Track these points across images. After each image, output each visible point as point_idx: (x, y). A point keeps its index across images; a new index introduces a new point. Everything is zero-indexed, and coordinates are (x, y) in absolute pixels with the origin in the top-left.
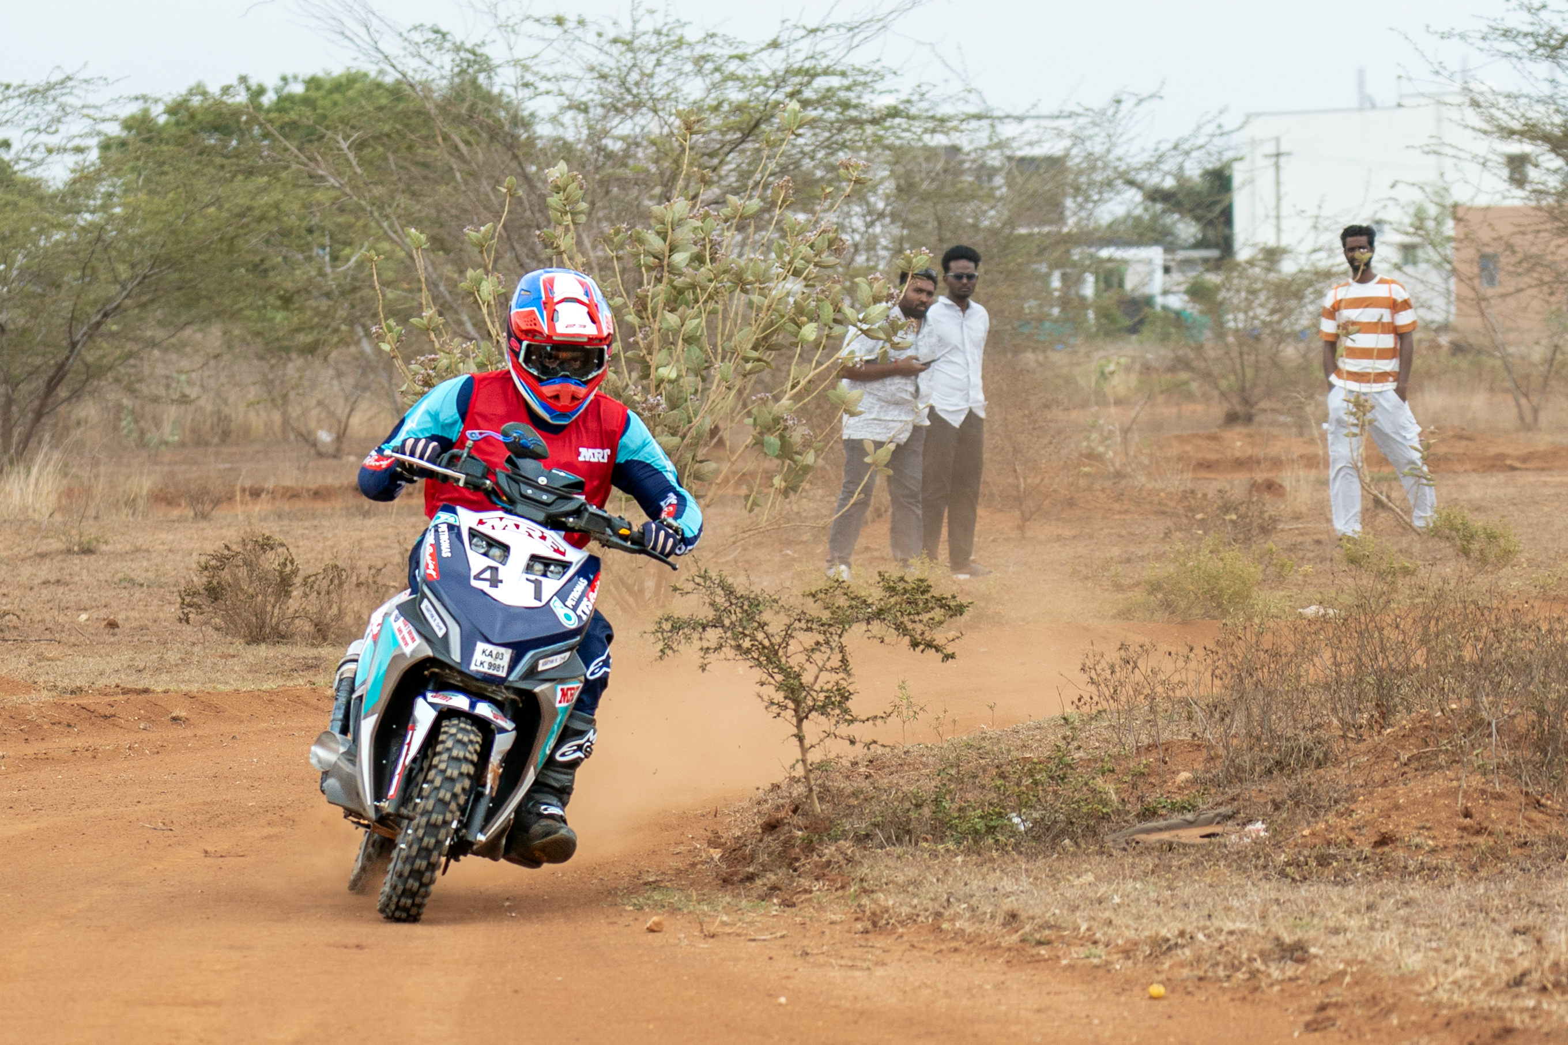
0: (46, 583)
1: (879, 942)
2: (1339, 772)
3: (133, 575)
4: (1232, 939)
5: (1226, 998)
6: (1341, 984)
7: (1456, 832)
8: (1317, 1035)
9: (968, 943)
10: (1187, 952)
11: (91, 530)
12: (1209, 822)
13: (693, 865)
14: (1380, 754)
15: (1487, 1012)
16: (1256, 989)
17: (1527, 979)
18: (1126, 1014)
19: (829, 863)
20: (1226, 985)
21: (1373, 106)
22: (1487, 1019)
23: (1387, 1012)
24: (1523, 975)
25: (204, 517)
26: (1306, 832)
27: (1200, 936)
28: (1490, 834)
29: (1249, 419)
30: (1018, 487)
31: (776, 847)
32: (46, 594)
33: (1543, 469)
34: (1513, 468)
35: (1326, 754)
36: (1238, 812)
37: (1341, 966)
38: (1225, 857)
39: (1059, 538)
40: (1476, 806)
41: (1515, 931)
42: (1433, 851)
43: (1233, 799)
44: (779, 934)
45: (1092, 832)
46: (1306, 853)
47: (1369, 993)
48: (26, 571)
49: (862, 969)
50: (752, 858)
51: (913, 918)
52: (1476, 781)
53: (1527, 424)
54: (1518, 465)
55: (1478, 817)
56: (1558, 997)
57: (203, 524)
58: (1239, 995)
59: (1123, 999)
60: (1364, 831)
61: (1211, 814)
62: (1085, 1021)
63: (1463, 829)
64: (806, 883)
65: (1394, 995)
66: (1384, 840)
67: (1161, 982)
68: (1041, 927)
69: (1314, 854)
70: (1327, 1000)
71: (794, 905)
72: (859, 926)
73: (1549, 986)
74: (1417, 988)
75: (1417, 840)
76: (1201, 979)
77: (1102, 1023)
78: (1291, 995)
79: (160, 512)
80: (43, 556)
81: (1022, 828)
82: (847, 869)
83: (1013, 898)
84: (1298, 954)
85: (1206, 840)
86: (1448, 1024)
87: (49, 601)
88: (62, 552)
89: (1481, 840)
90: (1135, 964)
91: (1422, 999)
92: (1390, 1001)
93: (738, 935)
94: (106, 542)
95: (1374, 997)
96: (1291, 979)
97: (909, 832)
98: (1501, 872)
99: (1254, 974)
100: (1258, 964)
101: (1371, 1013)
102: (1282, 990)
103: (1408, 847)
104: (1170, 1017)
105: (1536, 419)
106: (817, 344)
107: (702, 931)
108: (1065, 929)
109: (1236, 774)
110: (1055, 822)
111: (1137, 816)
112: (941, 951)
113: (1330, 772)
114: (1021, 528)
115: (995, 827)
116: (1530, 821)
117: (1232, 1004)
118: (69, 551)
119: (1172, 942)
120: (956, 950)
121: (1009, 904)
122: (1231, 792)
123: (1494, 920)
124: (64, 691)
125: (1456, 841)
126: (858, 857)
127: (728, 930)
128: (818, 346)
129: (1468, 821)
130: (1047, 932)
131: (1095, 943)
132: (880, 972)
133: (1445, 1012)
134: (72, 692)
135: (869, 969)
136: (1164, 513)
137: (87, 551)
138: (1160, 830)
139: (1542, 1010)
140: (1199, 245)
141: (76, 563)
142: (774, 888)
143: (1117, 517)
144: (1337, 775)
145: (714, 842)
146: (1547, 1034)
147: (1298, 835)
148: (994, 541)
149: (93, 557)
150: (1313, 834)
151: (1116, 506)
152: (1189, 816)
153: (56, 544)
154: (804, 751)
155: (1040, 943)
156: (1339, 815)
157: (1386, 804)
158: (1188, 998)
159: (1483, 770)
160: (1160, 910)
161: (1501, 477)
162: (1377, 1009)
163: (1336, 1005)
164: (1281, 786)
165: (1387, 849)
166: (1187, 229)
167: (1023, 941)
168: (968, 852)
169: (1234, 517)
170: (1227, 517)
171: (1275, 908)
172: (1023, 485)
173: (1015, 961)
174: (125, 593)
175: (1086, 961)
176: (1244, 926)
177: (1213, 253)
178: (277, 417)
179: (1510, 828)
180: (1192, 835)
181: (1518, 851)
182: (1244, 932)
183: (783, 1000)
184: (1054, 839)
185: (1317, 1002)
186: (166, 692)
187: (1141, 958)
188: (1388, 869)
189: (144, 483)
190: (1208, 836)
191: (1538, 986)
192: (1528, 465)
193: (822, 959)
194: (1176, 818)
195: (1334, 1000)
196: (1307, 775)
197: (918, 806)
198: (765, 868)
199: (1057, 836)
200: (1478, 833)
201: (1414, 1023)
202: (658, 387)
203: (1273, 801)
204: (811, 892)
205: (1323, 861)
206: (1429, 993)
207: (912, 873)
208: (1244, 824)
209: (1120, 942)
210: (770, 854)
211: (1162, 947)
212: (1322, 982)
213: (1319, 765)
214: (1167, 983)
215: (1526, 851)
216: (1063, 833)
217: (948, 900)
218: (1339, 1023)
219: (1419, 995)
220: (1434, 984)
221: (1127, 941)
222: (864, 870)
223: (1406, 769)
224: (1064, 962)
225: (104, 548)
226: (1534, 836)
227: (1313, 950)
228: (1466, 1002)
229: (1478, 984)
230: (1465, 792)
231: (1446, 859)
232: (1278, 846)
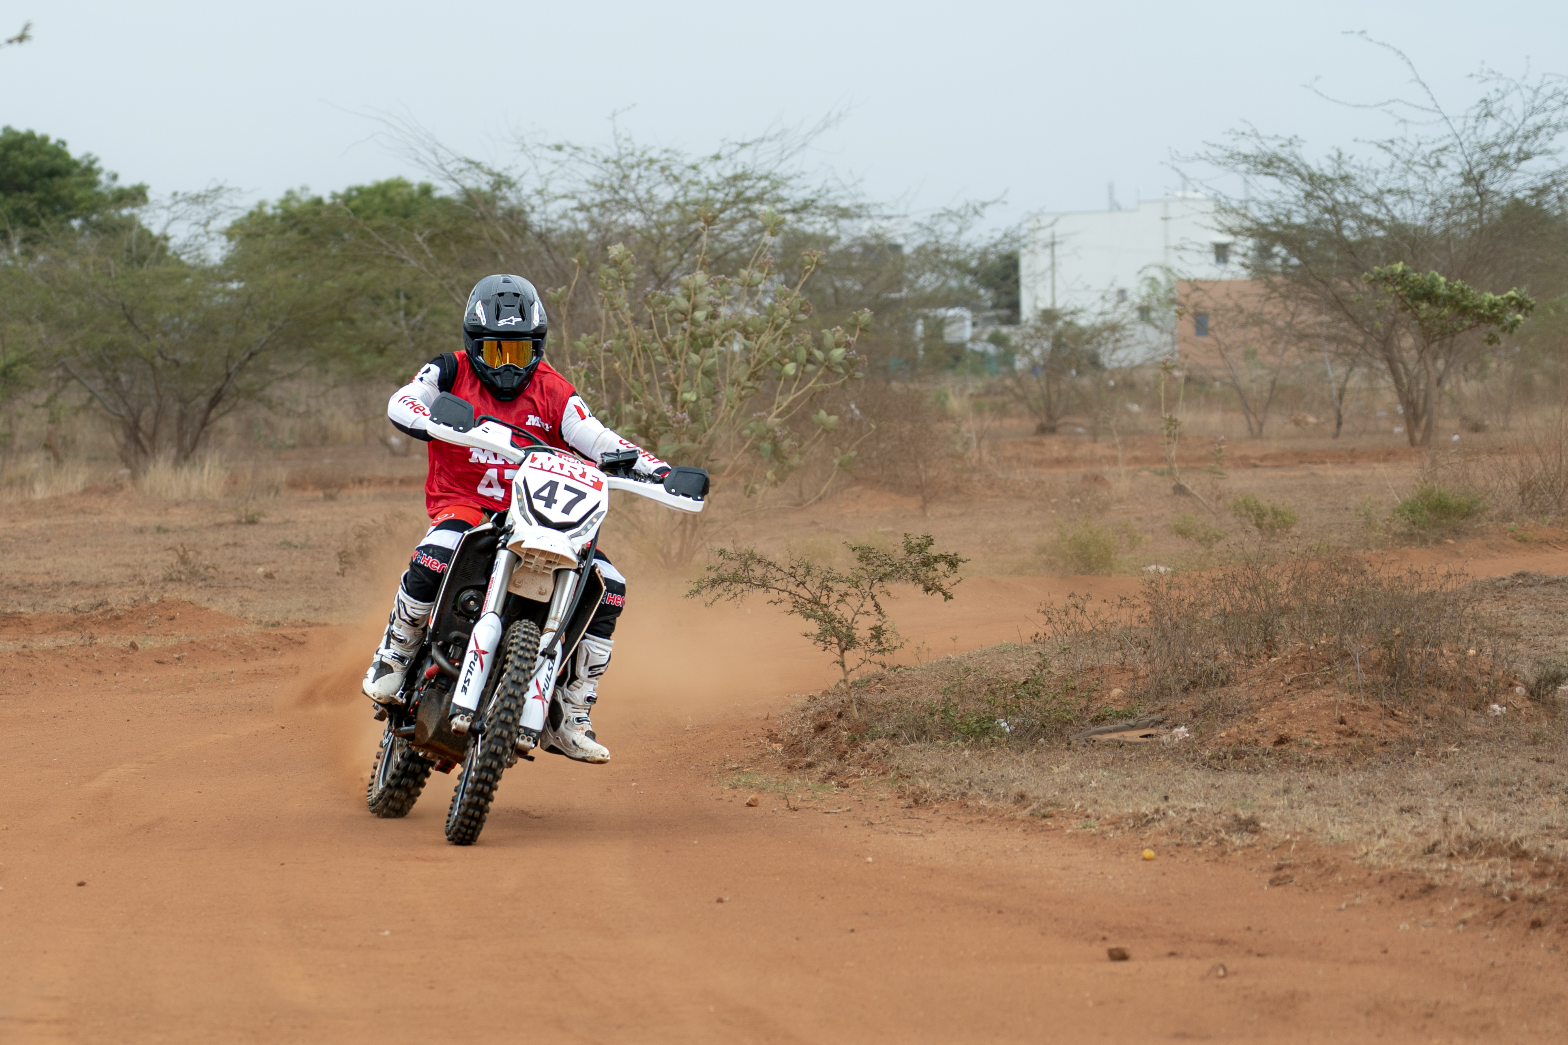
0: (227, 545)
1: (923, 814)
2: (1240, 689)
3: (289, 539)
4: (1194, 815)
5: (1202, 859)
6: (1289, 850)
7: (1334, 735)
8: (1281, 888)
9: (990, 816)
10: (1163, 824)
11: (253, 508)
12: (1146, 726)
13: (763, 755)
14: (1269, 676)
15: (1411, 873)
16: (1224, 853)
17: (1438, 848)
18: (1131, 871)
19: (871, 755)
20: (1200, 849)
21: (1119, 209)
22: (1411, 877)
23: (1333, 871)
24: (1435, 845)
25: (331, 498)
26: (1223, 734)
27: (1171, 813)
28: (1360, 736)
29: (1053, 430)
30: (920, 478)
31: (828, 743)
32: (228, 552)
33: (1277, 467)
34: (1255, 466)
35: (1228, 677)
36: (1166, 719)
37: (1288, 837)
38: (1164, 752)
39: (950, 515)
40: (1348, 715)
41: (1402, 810)
42: (1318, 748)
43: (1162, 709)
44: (845, 809)
45: (1060, 733)
46: (1224, 749)
47: (1314, 858)
48: (210, 537)
49: (917, 836)
50: (807, 752)
51: (944, 798)
52: (1346, 697)
53: (1256, 433)
54: (1258, 463)
55: (1350, 724)
56: (1463, 862)
57: (332, 503)
58: (1212, 858)
59: (1123, 859)
60: (1267, 733)
61: (1147, 720)
62: (1100, 877)
63: (1340, 732)
64: (854, 770)
65: (1335, 859)
66: (1281, 740)
67: (1149, 847)
68: (1046, 805)
69: (1231, 749)
70: (1282, 863)
71: (847, 786)
72: (902, 802)
73: (1455, 853)
74: (1352, 854)
75: (1307, 740)
76: (1178, 845)
77: (1114, 878)
78: (1252, 858)
79: (298, 494)
80: (220, 525)
81: (1008, 730)
82: (884, 760)
83: (1017, 783)
84: (1251, 827)
85: (1145, 739)
86: (1381, 881)
87: (232, 558)
88: (233, 523)
89: (1353, 740)
90: (1123, 833)
91: (1357, 862)
92: (1333, 863)
93: (815, 809)
94: (265, 516)
95: (1319, 861)
96: (1249, 846)
97: (924, 732)
98: (1369, 764)
99: (1220, 842)
100: (1223, 834)
101: (1319, 873)
102: (1245, 854)
103: (1300, 745)
104: (1164, 874)
105: (1261, 430)
106: (795, 377)
107: (788, 806)
108: (1063, 806)
109: (1163, 691)
110: (1033, 725)
111: (1091, 721)
112: (971, 822)
113: (1234, 690)
114: (923, 508)
115: (988, 728)
116: (1388, 726)
117: (1207, 864)
118: (239, 522)
119: (1150, 817)
120: (982, 821)
121: (1016, 788)
122: (1160, 705)
123: (1381, 801)
124: (267, 625)
125: (1335, 742)
126: (891, 752)
127: (805, 804)
128: (795, 379)
129: (1343, 727)
130: (1049, 809)
131: (1088, 816)
132: (931, 838)
133: (1376, 872)
134: (273, 625)
135: (922, 835)
136: (1023, 497)
137: (252, 522)
138: (1110, 732)
139: (1451, 871)
140: (995, 307)
141: (246, 532)
142: (832, 773)
143: (990, 500)
144: (1240, 691)
145: (772, 737)
146: (1463, 890)
147: (1217, 736)
148: (904, 517)
149: (256, 527)
150: (1228, 736)
151: (989, 492)
152: (1131, 722)
153: (229, 517)
154: (847, 673)
155: (1044, 817)
156: (1248, 722)
157: (1282, 714)
158: (1172, 860)
159: (1351, 690)
160: (1127, 792)
161: (1249, 472)
162: (1323, 869)
163: (1289, 866)
164: (1196, 700)
165: (1284, 747)
166: (986, 295)
167: (1032, 815)
168: (971, 747)
169: (1078, 500)
170: (1074, 501)
171: (1213, 791)
172: (924, 478)
173: (1029, 830)
174: (285, 553)
175: (1083, 831)
176: (1202, 805)
177: (1005, 312)
178: (361, 427)
179: (1373, 732)
180: (1133, 736)
181: (1380, 749)
182: (1202, 810)
183: (870, 859)
184: (1031, 738)
185: (1275, 863)
186: (341, 625)
187: (1127, 828)
188: (1285, 762)
189: (282, 474)
190: (1146, 736)
191: (1446, 853)
192: (1264, 464)
193: (884, 828)
194: (1121, 723)
195: (1288, 862)
196: (1214, 693)
197: (932, 714)
198: (820, 759)
199: (1034, 736)
200: (1350, 735)
201: (1354, 880)
202: (682, 407)
203: (1192, 711)
204: (859, 777)
205: (1237, 755)
206: (1362, 857)
207: (936, 763)
208: (1172, 728)
209: (1107, 816)
210: (823, 748)
211: (1142, 822)
212: (1274, 848)
213: (1223, 684)
214: (1154, 847)
215: (1386, 749)
216: (1039, 734)
217: (970, 784)
218: (1295, 879)
219: (1354, 859)
220: (1365, 850)
221: (1113, 815)
222: (896, 762)
223: (1290, 688)
224: (1068, 831)
225: (262, 519)
226: (1391, 737)
227: (1263, 824)
228: (1392, 865)
229: (1400, 852)
230: (1340, 706)
231: (1328, 754)
232: (1202, 744)
